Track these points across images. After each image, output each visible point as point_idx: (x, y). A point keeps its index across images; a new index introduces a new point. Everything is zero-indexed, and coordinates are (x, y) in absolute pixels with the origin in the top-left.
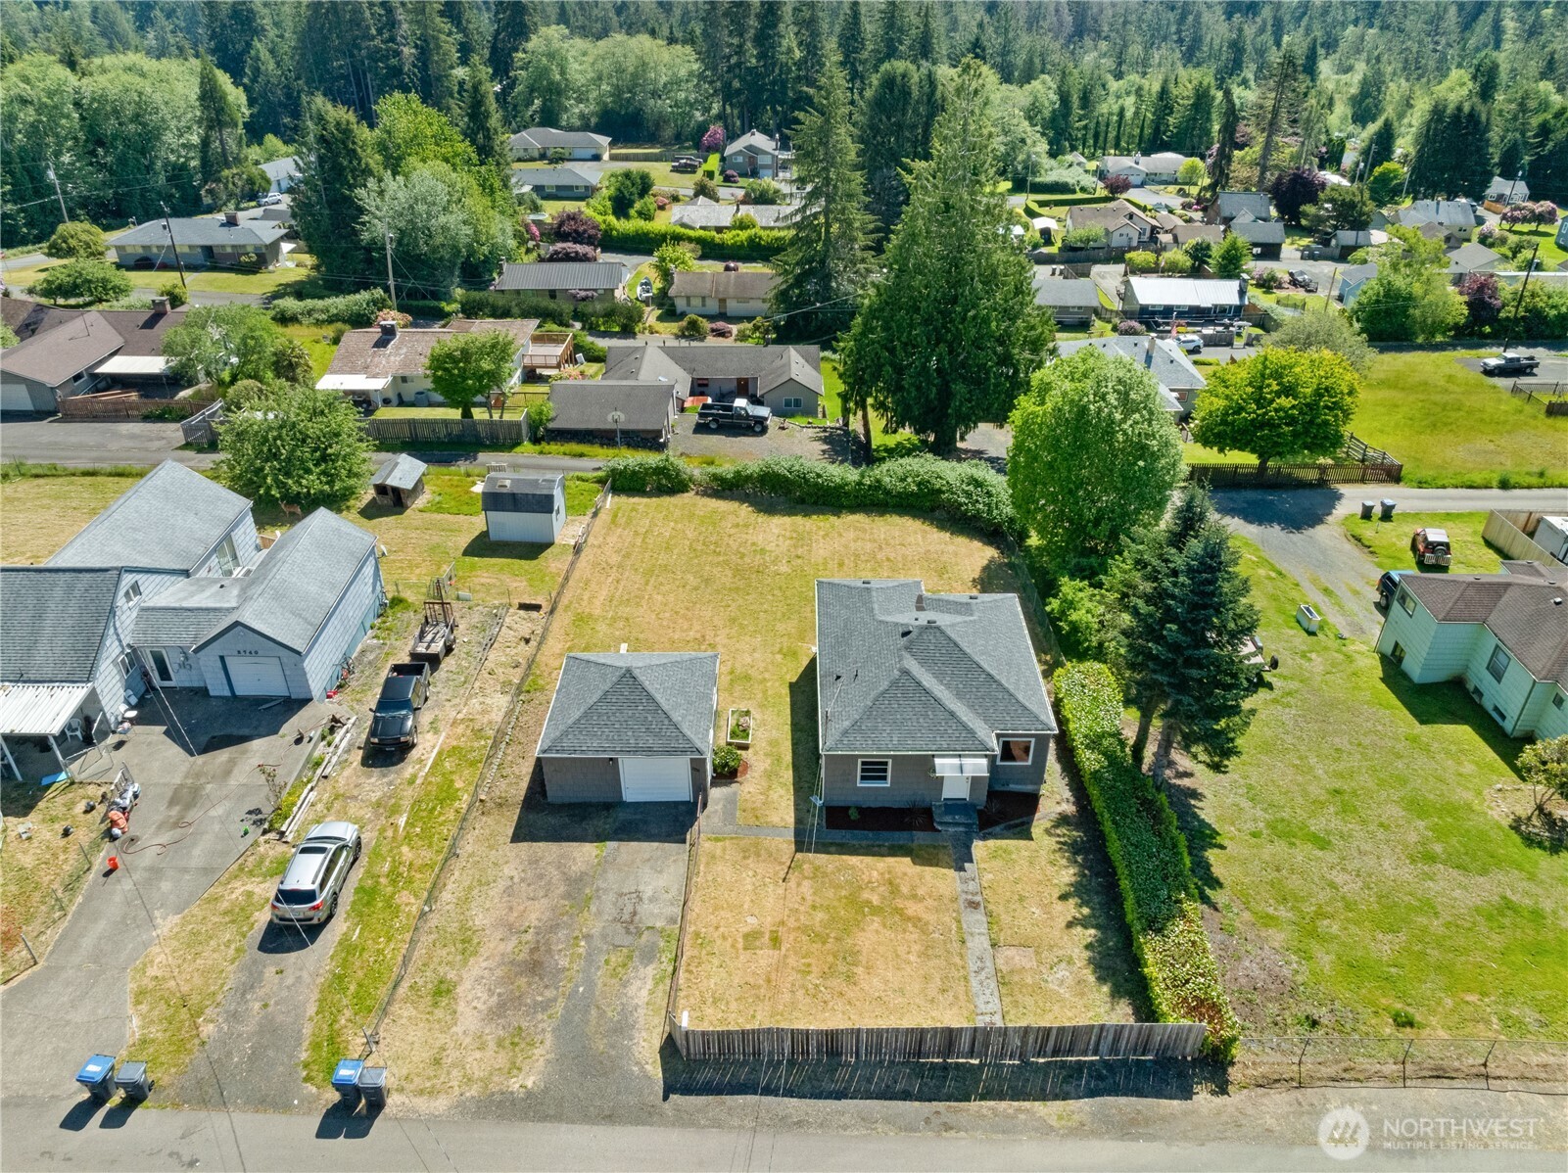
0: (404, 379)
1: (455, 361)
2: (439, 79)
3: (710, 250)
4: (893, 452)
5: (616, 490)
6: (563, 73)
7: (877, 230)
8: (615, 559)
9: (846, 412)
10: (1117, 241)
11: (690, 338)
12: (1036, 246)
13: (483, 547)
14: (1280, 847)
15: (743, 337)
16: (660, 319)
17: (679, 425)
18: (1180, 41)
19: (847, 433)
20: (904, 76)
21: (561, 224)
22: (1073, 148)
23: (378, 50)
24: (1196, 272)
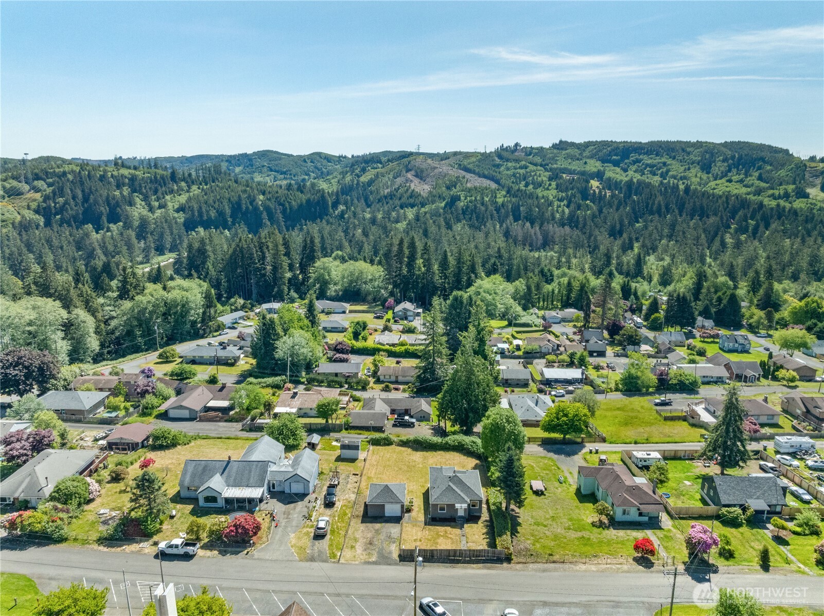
0: (300, 409)
1: (326, 406)
2: (281, 278)
3: (391, 354)
4: (454, 433)
5: (373, 444)
6: (329, 275)
7: (451, 354)
8: (375, 463)
9: (439, 420)
10: (543, 350)
11: (386, 391)
12: (513, 352)
13: (339, 459)
14: (535, 527)
15: (404, 391)
16: (375, 383)
17: (388, 424)
18: (589, 246)
19: (439, 427)
20: (461, 297)
21: (336, 346)
22: (533, 306)
23: (258, 268)
24: (571, 365)
